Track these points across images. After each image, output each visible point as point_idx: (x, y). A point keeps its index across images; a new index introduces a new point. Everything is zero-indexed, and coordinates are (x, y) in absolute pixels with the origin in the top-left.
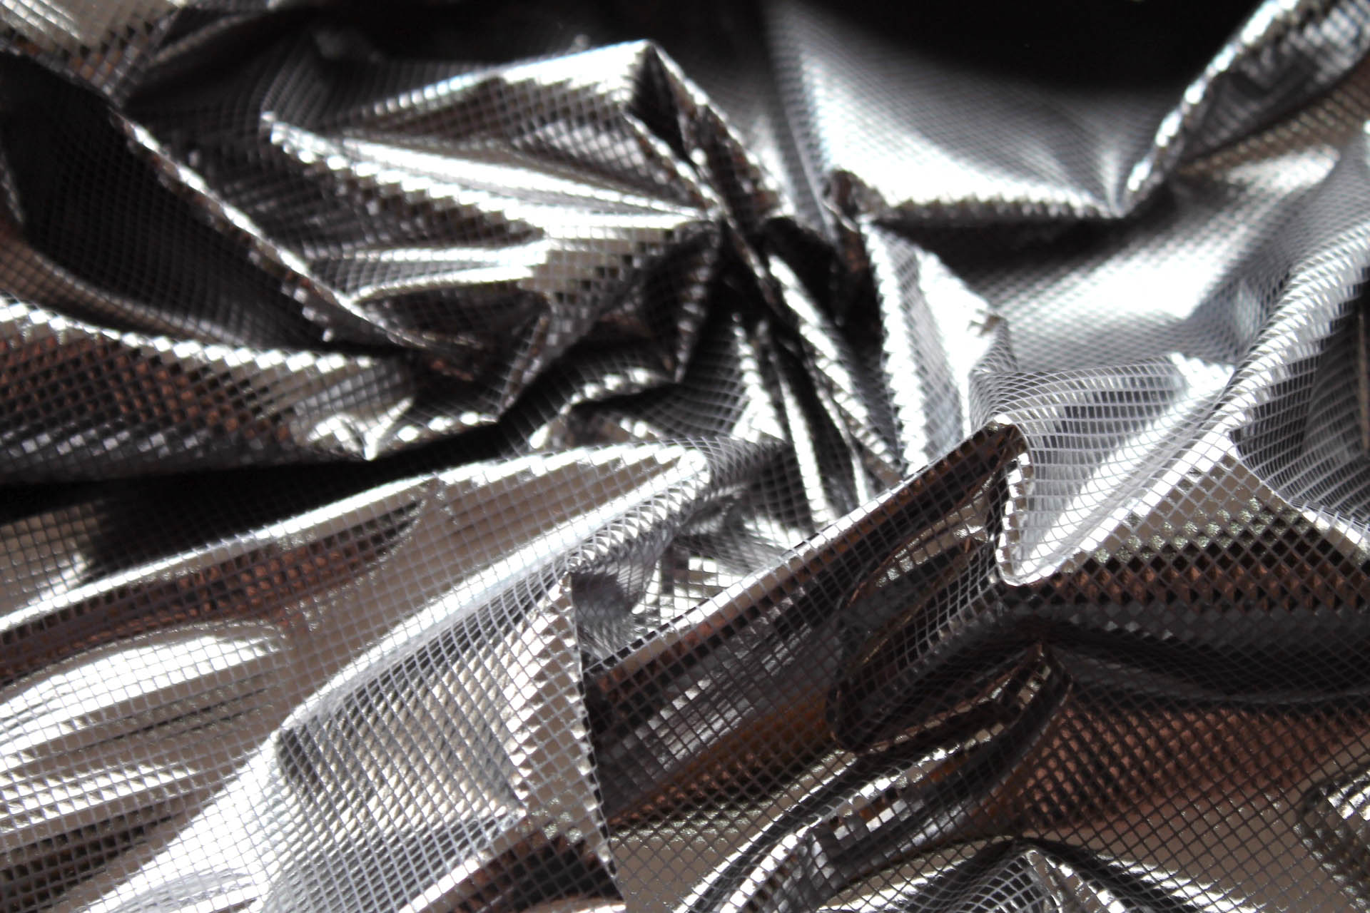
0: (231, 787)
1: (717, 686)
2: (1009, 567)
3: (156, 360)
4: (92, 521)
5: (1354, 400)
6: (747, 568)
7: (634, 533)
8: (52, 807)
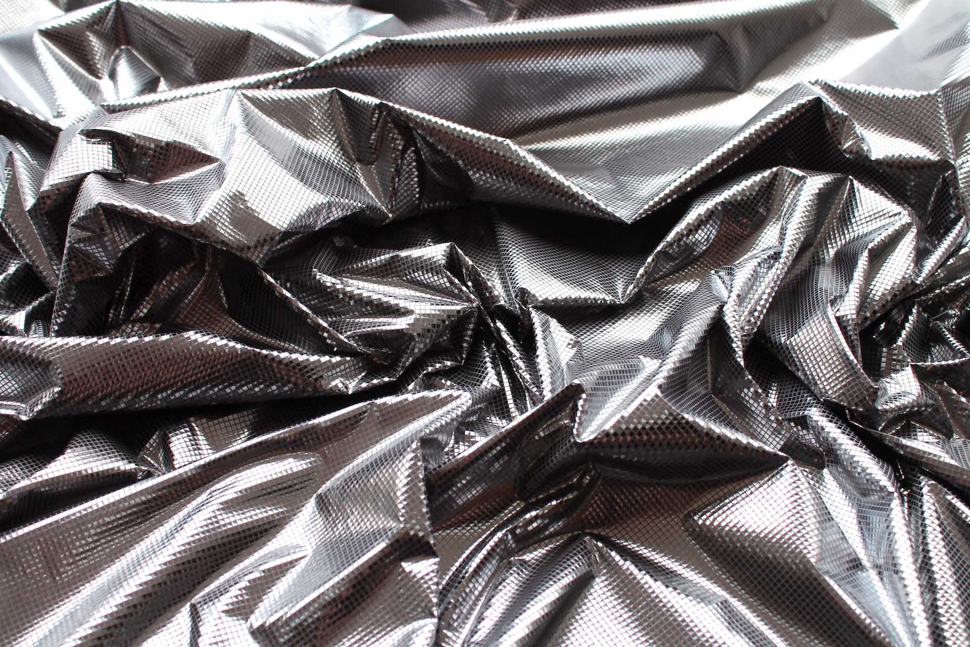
0: (299, 514)
1: (473, 479)
2: (578, 435)
3: (273, 359)
4: (251, 417)
5: (706, 371)
6: (486, 434)
7: (444, 423)
8: (235, 522)
